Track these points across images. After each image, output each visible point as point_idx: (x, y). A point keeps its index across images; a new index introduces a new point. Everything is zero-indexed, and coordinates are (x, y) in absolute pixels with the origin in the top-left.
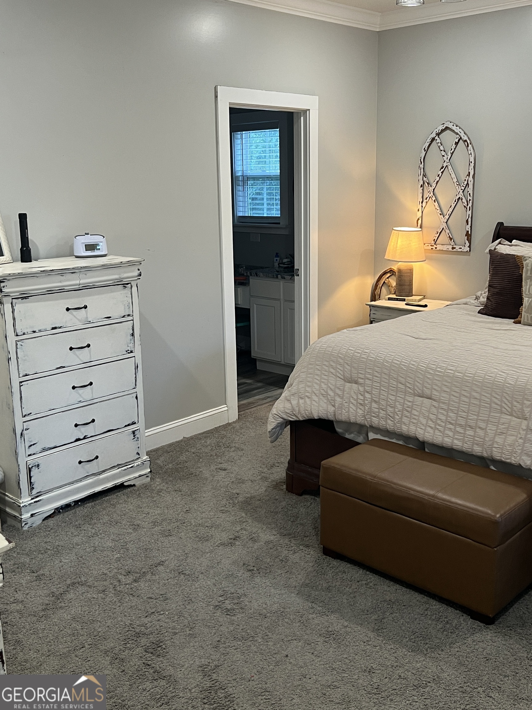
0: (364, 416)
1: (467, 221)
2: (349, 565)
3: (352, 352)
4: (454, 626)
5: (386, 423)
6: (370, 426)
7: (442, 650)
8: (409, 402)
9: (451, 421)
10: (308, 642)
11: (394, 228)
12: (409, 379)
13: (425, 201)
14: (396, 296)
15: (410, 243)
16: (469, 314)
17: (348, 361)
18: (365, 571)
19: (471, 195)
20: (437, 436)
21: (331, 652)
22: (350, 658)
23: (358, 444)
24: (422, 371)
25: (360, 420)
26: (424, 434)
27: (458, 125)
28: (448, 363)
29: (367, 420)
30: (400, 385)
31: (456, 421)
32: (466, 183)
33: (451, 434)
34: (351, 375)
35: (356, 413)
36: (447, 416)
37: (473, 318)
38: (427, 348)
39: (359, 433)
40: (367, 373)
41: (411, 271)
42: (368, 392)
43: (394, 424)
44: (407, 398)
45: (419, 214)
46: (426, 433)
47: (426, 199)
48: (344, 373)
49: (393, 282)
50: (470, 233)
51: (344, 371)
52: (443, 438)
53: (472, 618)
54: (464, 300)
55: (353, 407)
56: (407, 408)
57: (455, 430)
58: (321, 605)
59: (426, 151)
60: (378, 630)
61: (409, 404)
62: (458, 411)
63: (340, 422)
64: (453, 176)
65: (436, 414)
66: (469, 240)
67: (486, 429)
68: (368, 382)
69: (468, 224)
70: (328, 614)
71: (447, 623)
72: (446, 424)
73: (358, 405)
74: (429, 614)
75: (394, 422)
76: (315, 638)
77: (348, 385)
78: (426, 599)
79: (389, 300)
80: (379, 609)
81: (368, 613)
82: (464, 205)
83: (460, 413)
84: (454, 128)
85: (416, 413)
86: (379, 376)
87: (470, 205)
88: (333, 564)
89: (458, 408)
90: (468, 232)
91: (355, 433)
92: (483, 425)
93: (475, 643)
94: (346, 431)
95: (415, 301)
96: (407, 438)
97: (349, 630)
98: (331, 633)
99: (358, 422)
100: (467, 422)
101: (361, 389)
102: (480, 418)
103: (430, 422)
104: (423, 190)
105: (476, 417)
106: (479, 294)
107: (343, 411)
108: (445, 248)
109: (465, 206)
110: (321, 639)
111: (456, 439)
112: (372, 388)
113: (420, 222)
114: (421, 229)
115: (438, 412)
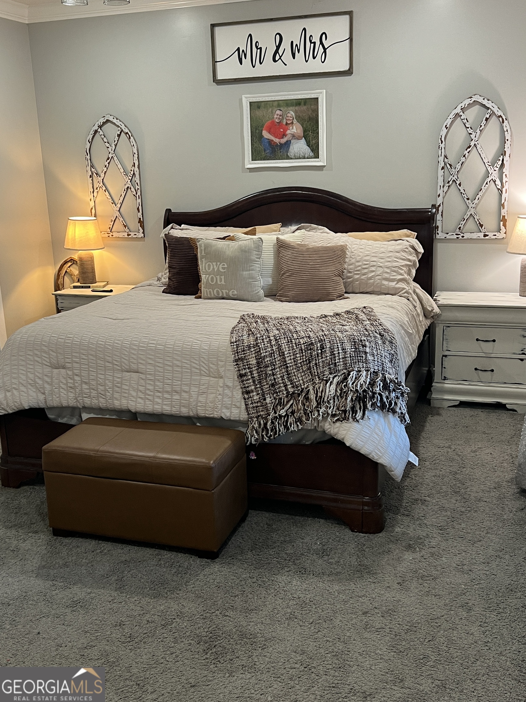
0: (76, 398)
1: (138, 209)
2: (81, 540)
3: (56, 338)
4: (186, 567)
5: (99, 402)
6: (83, 407)
7: (180, 590)
8: (119, 378)
9: (159, 389)
10: (56, 616)
11: (70, 218)
12: (115, 357)
13: (96, 191)
14: (81, 284)
15: (87, 232)
16: (155, 294)
17: (53, 348)
18: (97, 541)
19: (139, 184)
20: (147, 405)
21: (81, 619)
22: (100, 618)
23: (73, 426)
24: (127, 348)
25: (72, 403)
26: (136, 405)
27: (118, 118)
28: (148, 338)
29: (79, 402)
30: (108, 364)
31: (163, 388)
32: (132, 173)
33: (159, 401)
34: (58, 361)
35: (68, 397)
36: (155, 385)
37: (159, 297)
38: (127, 326)
39: (72, 415)
40: (74, 357)
41: (92, 259)
42: (77, 375)
43: (107, 401)
44: (116, 375)
45: (92, 204)
46: (137, 404)
47: (97, 189)
48: (50, 360)
49: (75, 270)
50: (142, 220)
51: (49, 358)
52: (153, 406)
53: (199, 557)
54: (148, 282)
55: (63, 391)
56: (117, 384)
57: (163, 396)
58: (62, 581)
59: (91, 143)
60: (121, 587)
61: (118, 380)
62: (164, 379)
63: (52, 408)
64: (120, 166)
65: (144, 385)
66: (143, 227)
67: (190, 391)
68: (75, 365)
69: (139, 212)
70: (71, 586)
71: (180, 566)
72: (154, 393)
73: (69, 389)
74: (162, 563)
75: (106, 399)
76: (63, 611)
77: (56, 371)
78: (157, 551)
79: (74, 288)
80: (118, 570)
81: (108, 576)
82: (134, 193)
83: (166, 381)
84: (115, 121)
85: (127, 388)
86: (86, 358)
87: (139, 193)
88: (66, 542)
89: (163, 377)
90: (140, 219)
91: (68, 416)
92: (186, 388)
93: (206, 577)
94: (59, 416)
95: (100, 287)
96: (120, 412)
97: (92, 595)
98: (77, 602)
99: (71, 405)
100: (172, 388)
101: (70, 373)
102: (184, 382)
103: (140, 394)
104: (92, 180)
105: (179, 382)
106: (160, 275)
107: (54, 396)
108: (121, 235)
109: (134, 195)
110: (68, 610)
111: (165, 404)
112: (81, 370)
113: (93, 211)
114: (95, 218)
115: (146, 383)
